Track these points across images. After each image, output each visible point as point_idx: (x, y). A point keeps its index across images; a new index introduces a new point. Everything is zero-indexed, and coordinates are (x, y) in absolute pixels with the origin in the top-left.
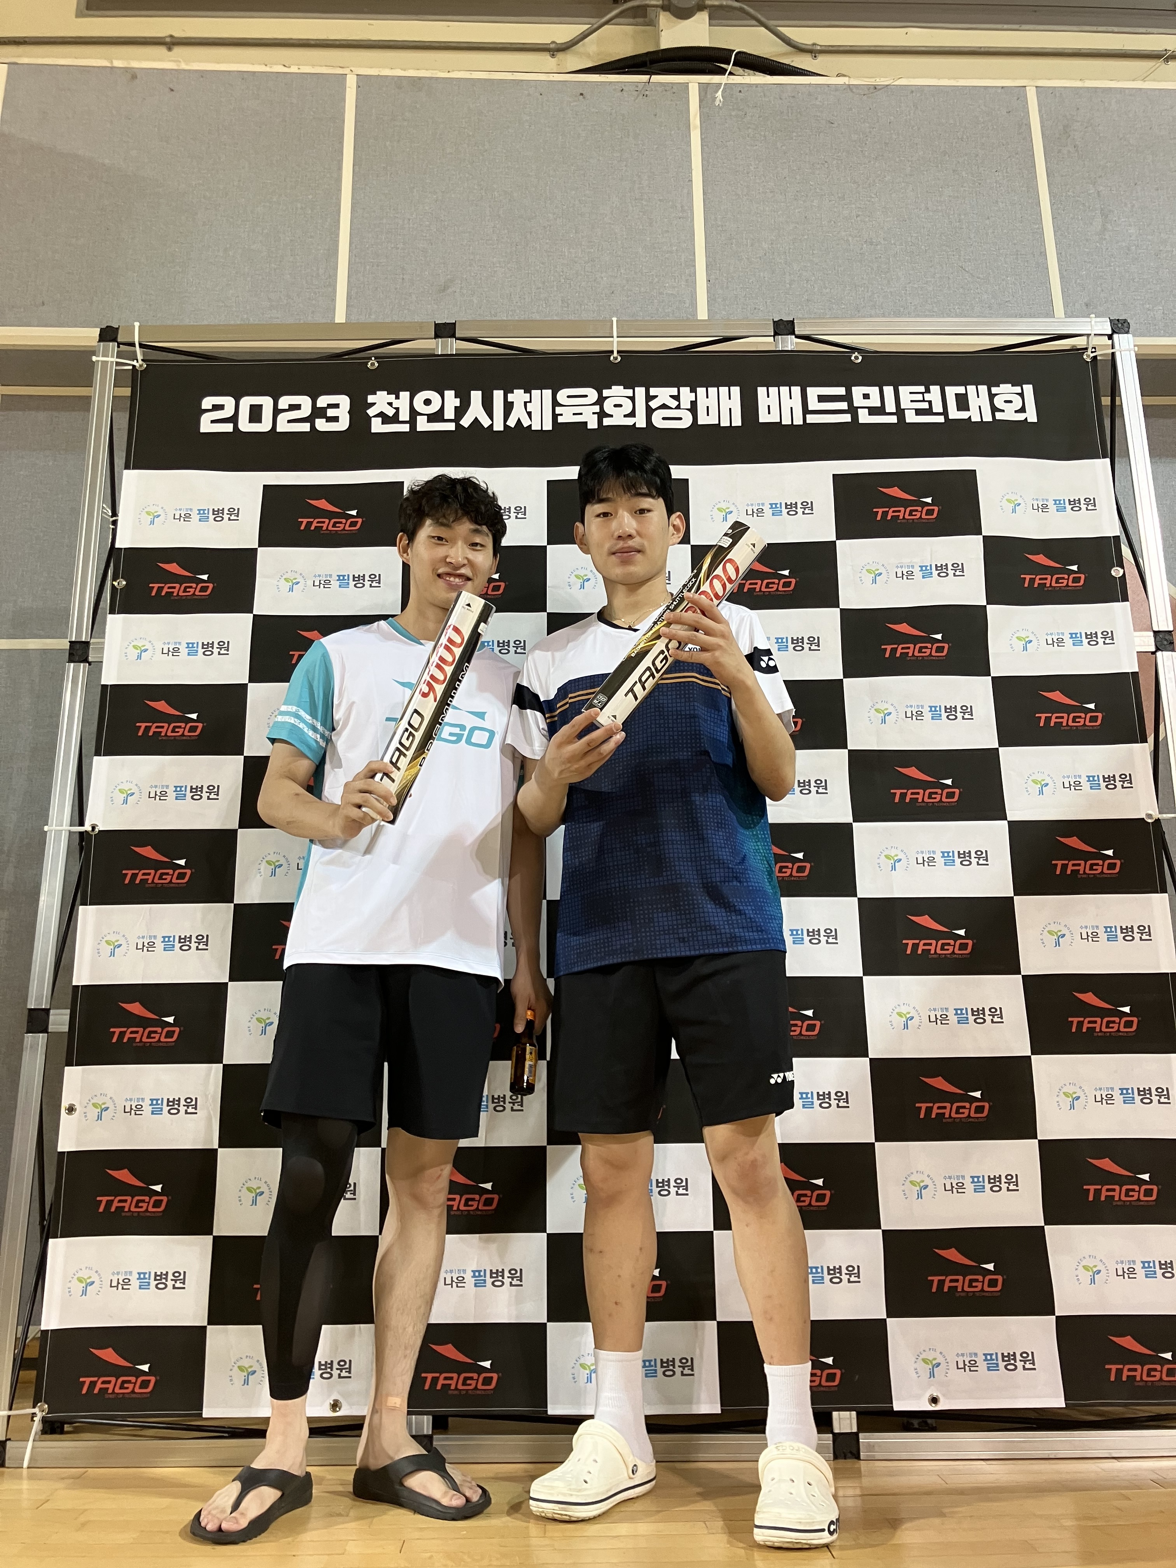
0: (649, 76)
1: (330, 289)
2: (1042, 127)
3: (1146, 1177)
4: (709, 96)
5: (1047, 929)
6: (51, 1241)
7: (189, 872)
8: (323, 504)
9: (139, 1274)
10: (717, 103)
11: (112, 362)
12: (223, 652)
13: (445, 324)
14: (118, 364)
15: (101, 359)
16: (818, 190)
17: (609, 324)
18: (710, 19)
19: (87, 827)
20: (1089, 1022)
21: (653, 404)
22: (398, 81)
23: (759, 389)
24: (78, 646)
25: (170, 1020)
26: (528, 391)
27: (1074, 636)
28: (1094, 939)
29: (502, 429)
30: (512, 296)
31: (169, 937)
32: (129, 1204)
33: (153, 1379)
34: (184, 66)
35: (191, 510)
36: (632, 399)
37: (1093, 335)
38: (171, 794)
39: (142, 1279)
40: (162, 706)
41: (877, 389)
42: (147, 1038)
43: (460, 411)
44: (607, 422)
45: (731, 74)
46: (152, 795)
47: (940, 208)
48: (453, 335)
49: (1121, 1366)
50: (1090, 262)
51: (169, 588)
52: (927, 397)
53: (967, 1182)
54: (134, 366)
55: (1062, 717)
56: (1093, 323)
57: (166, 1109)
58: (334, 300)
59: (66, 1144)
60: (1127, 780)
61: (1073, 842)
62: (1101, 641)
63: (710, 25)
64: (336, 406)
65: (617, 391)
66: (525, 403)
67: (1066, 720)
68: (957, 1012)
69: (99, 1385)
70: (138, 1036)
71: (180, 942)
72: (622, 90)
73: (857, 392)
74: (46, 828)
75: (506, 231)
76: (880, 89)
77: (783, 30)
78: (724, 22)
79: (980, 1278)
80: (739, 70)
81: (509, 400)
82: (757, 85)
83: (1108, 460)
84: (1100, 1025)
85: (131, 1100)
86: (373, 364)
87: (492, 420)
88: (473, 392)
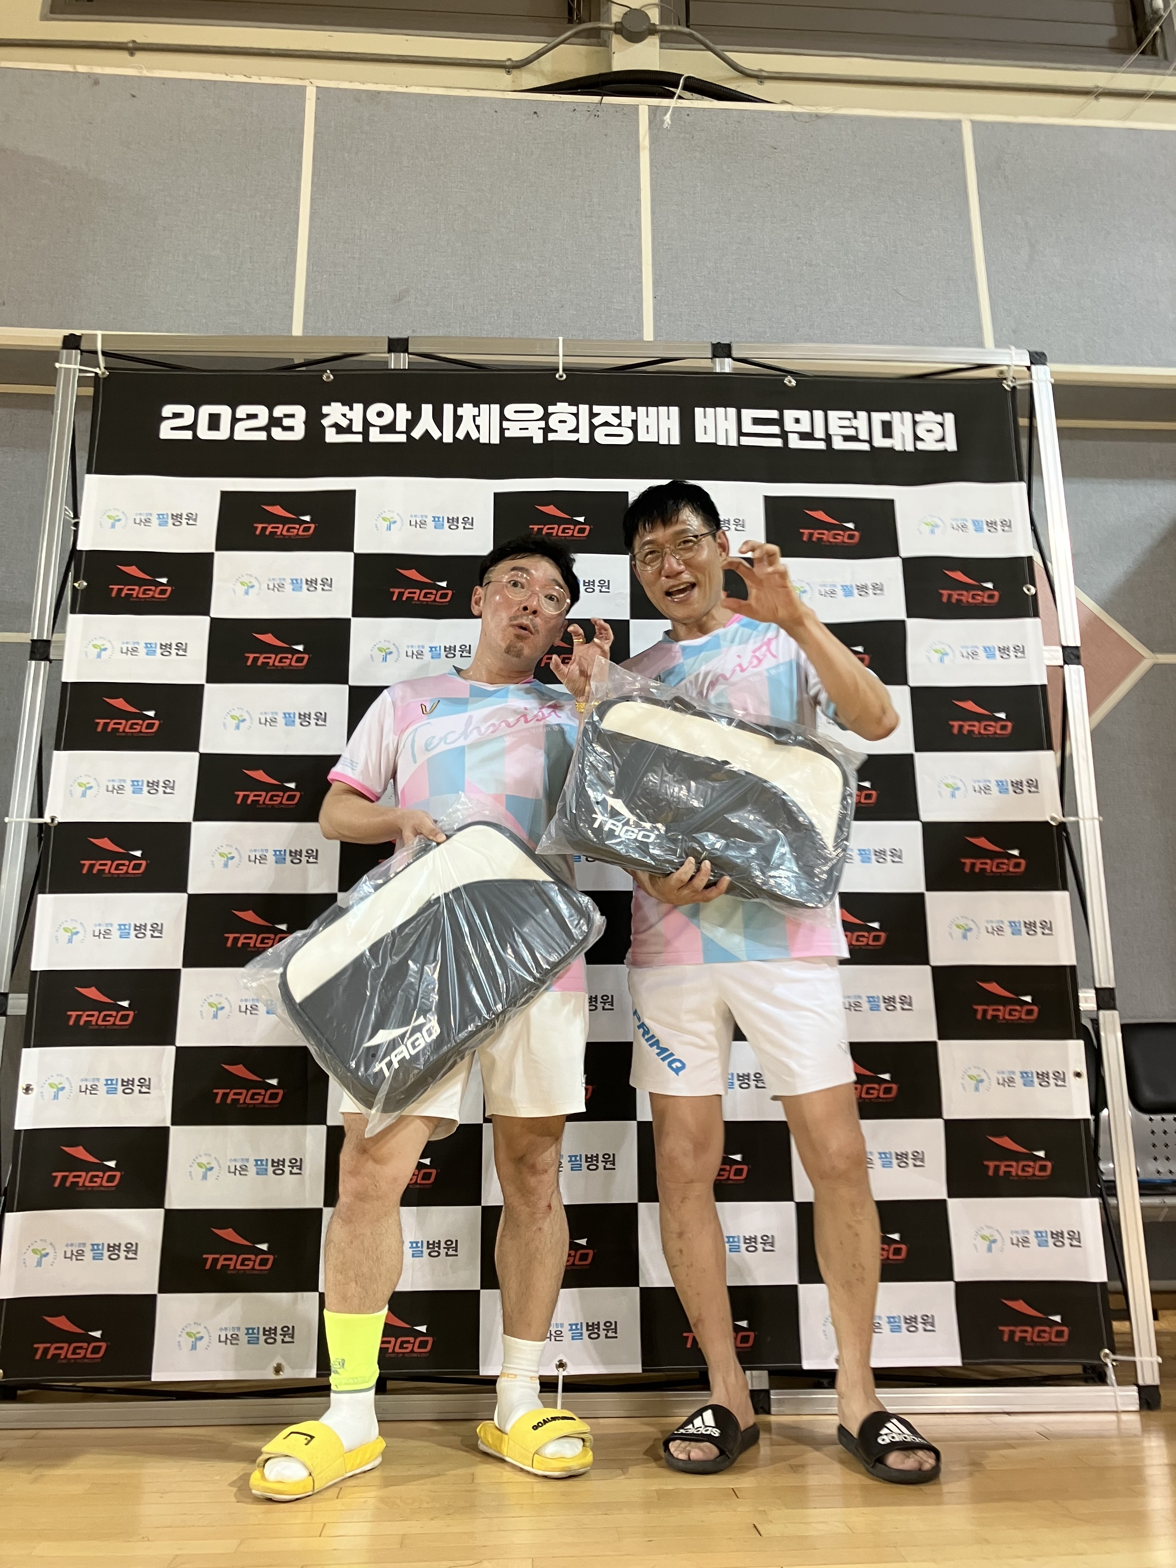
0: (599, 98)
1: (288, 297)
2: (975, 159)
3: (1041, 1153)
4: (658, 119)
5: (956, 923)
6: (7, 1214)
7: (144, 863)
8: (277, 510)
9: (93, 1245)
10: (665, 126)
11: (75, 369)
12: (181, 653)
13: (398, 339)
14: (80, 371)
15: (64, 365)
16: (761, 212)
17: (556, 343)
18: (661, 41)
19: (47, 819)
20: (994, 1010)
21: (596, 421)
22: (357, 95)
23: (696, 409)
24: (39, 644)
25: (125, 1004)
26: (476, 405)
27: (988, 649)
28: (999, 933)
29: (451, 441)
31: (125, 925)
32: (84, 1179)
34: (146, 73)
35: (151, 514)
36: (576, 415)
37: (1011, 365)
38: (128, 788)
39: (95, 1250)
40: (120, 703)
42: (103, 1021)
43: (411, 424)
44: (551, 437)
45: (680, 97)
46: (110, 788)
47: (876, 233)
48: (406, 351)
49: (1013, 1328)
51: (129, 590)
52: (854, 423)
53: (876, 1160)
54: (96, 374)
55: (975, 726)
56: (1012, 354)
57: (120, 1088)
58: (291, 308)
59: (22, 1122)
60: (1033, 785)
61: (982, 842)
62: (1012, 654)
63: (661, 48)
64: (292, 416)
65: (562, 407)
66: (474, 417)
67: (977, 727)
68: (869, 1000)
69: (52, 1352)
70: (94, 1019)
71: (135, 930)
72: (574, 110)
73: (789, 416)
74: (7, 820)
75: (460, 244)
76: (821, 118)
77: (731, 55)
78: (674, 45)
79: (886, 1247)
80: (687, 94)
81: (459, 413)
82: (704, 109)
83: (1024, 484)
84: (1003, 1012)
85: (86, 1080)
86: (328, 376)
87: (442, 432)
88: (423, 406)
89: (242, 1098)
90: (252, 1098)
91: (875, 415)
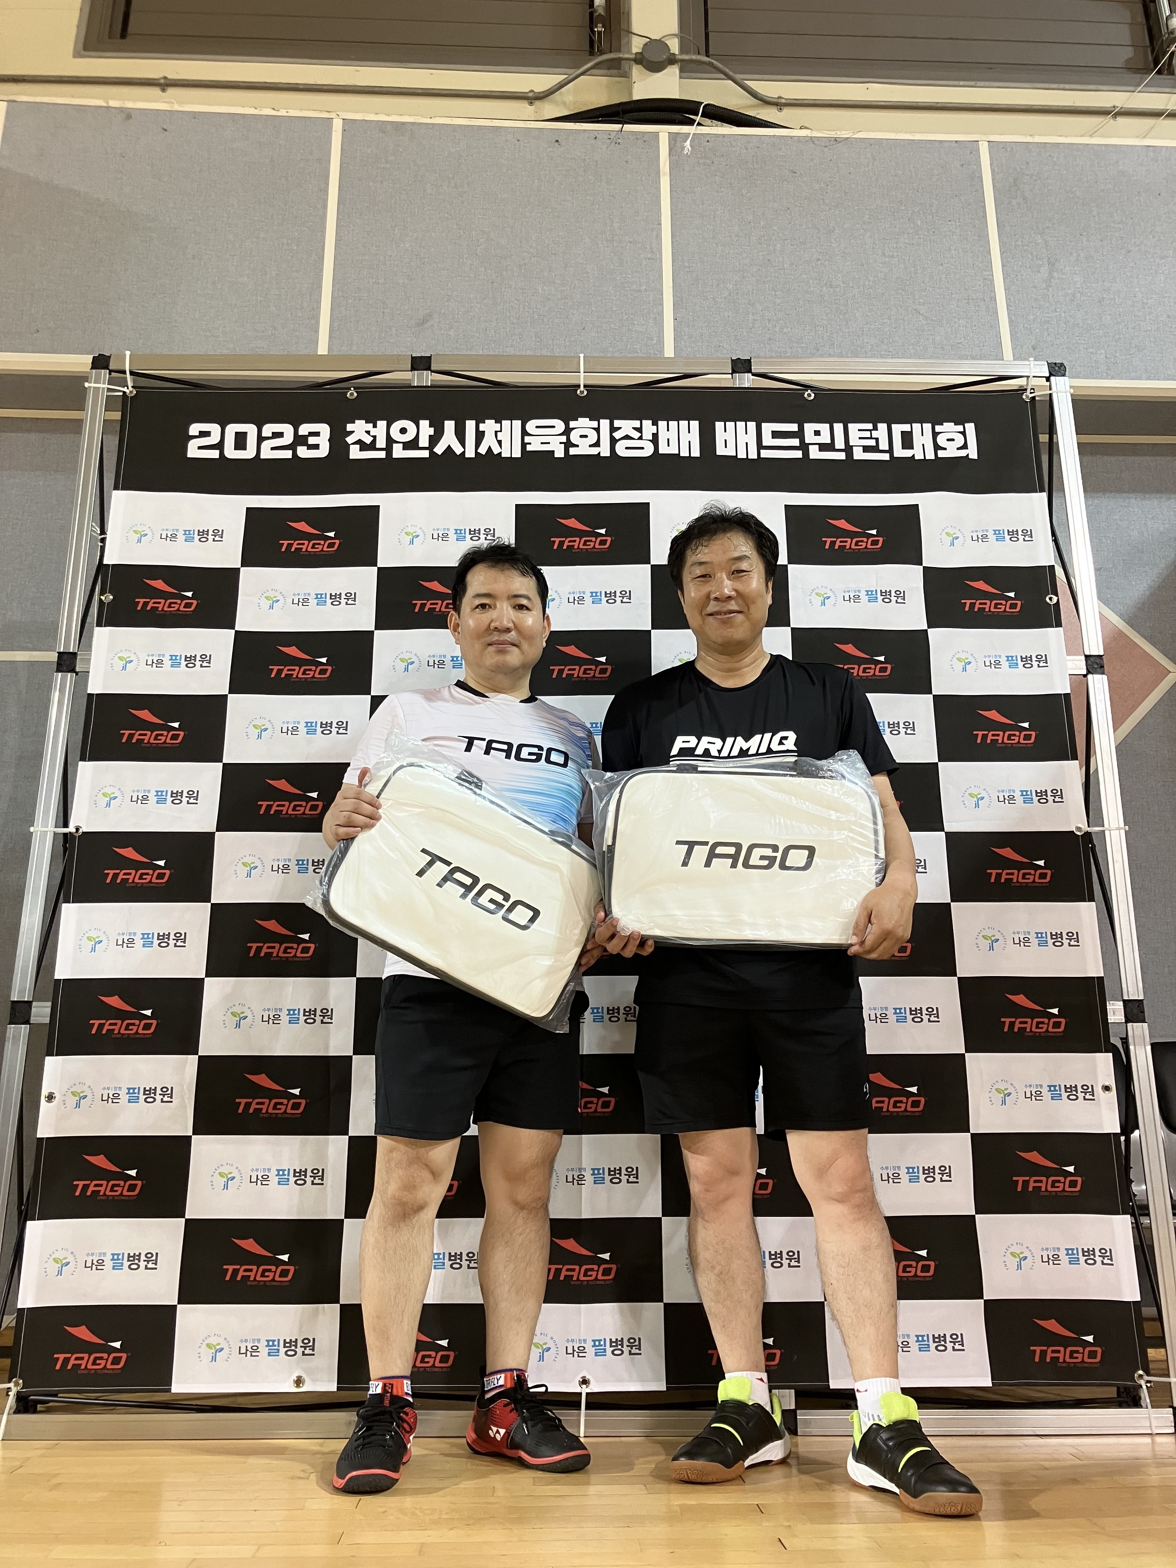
0: (621, 125)
1: (313, 321)
2: (993, 180)
3: (1071, 1169)
4: (678, 145)
5: (982, 934)
6: (28, 1223)
7: (168, 872)
8: (302, 526)
9: (113, 1255)
10: (686, 152)
11: (103, 389)
12: (205, 664)
13: (421, 357)
14: (109, 390)
15: (93, 385)
16: (780, 235)
17: (577, 360)
18: (681, 71)
19: (71, 829)
20: (1021, 1023)
21: (617, 435)
22: (382, 126)
23: (717, 423)
24: (65, 657)
25: (148, 1013)
26: (498, 421)
27: (1010, 659)
28: (1026, 944)
29: (473, 456)
30: (488, 331)
31: (148, 934)
32: (105, 1188)
33: (124, 1356)
34: (177, 107)
35: (177, 530)
36: (597, 430)
37: (1031, 377)
38: (152, 798)
39: (116, 1260)
40: (145, 715)
41: (828, 425)
42: (125, 1030)
43: (434, 440)
44: (573, 451)
45: (699, 124)
46: (134, 799)
47: (895, 254)
48: (428, 368)
49: (1045, 1348)
50: (1037, 308)
51: (154, 603)
52: (875, 434)
53: (903, 1172)
54: (124, 392)
55: (998, 735)
56: (1032, 366)
57: (142, 1097)
58: (317, 331)
59: (45, 1130)
60: (1058, 795)
61: (1007, 852)
62: (1035, 664)
63: (681, 77)
64: (317, 434)
65: (584, 422)
66: (496, 432)
68: (896, 1011)
69: (72, 1362)
70: (116, 1028)
71: (158, 939)
72: (596, 138)
73: (810, 428)
74: (32, 829)
75: (483, 269)
76: (840, 142)
77: (749, 83)
78: (694, 75)
79: (914, 1263)
80: (707, 121)
81: (481, 429)
82: (724, 136)
83: (1044, 495)
84: (1030, 1025)
85: (108, 1089)
86: (352, 394)
87: (464, 448)
88: (446, 422)
89: (264, 1107)
90: (275, 1108)
91: (894, 426)
